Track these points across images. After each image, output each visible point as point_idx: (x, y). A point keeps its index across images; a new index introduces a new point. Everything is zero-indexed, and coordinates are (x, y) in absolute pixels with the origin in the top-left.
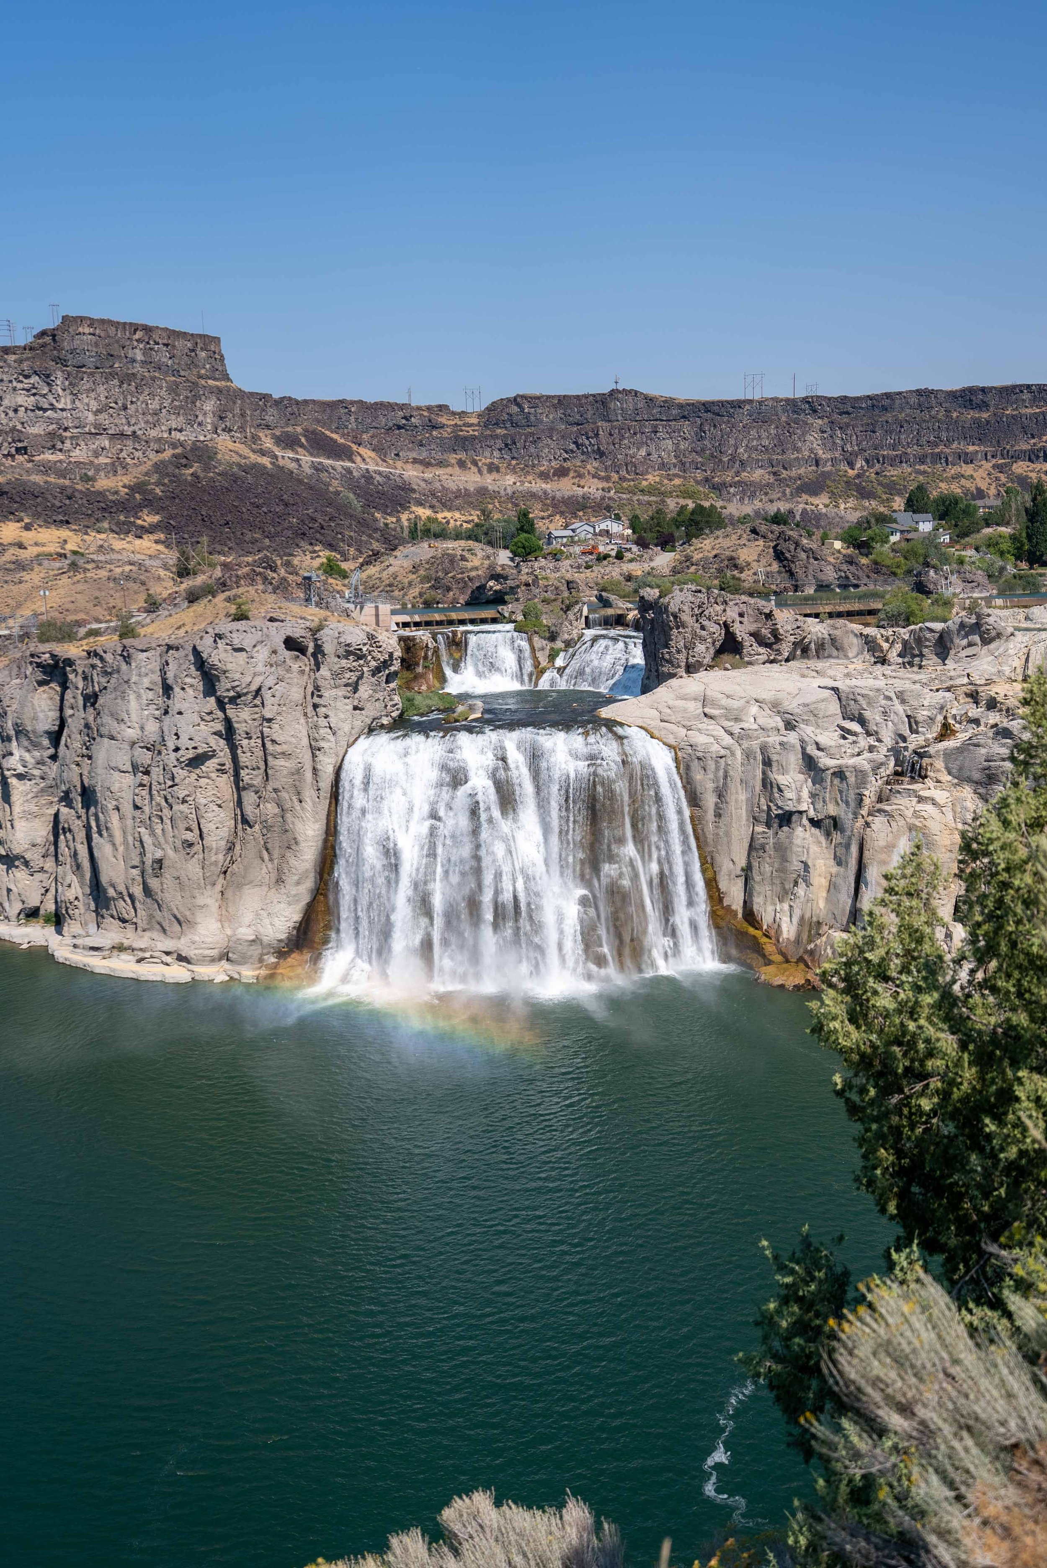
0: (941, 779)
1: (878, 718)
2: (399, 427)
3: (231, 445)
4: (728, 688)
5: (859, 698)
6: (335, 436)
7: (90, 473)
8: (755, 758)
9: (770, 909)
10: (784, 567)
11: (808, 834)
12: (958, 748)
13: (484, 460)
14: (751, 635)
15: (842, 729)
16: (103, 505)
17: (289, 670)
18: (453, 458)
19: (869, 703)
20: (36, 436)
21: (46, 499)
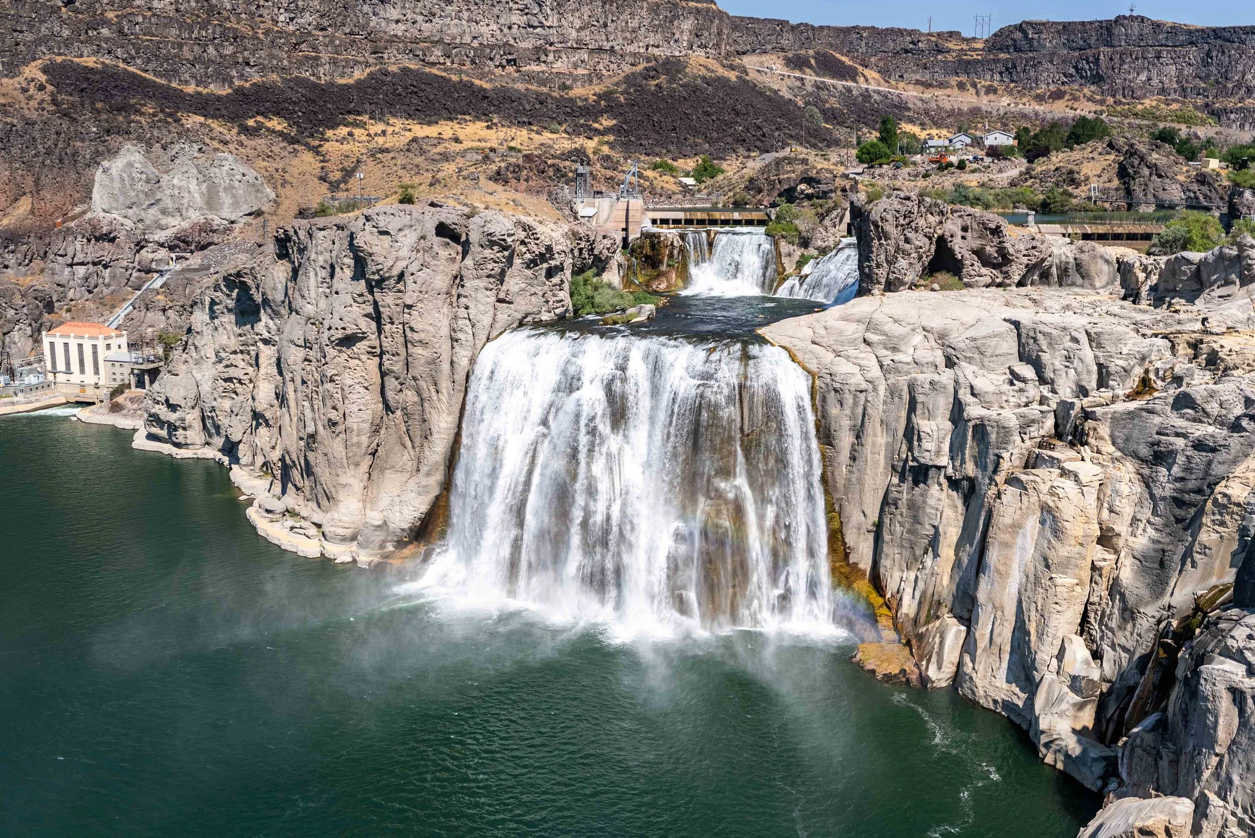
0: (1103, 449)
1: (1058, 363)
2: (906, 51)
3: (703, 60)
4: (898, 312)
5: (1040, 336)
6: (844, 59)
7: (568, 83)
8: (900, 397)
9: (897, 575)
10: (1124, 183)
11: (944, 495)
12: (1129, 413)
13: (983, 83)
14: (974, 252)
15: (1012, 372)
16: (569, 110)
17: (436, 256)
18: (954, 80)
19: (1050, 344)
20: (525, 49)
21: (520, 104)
